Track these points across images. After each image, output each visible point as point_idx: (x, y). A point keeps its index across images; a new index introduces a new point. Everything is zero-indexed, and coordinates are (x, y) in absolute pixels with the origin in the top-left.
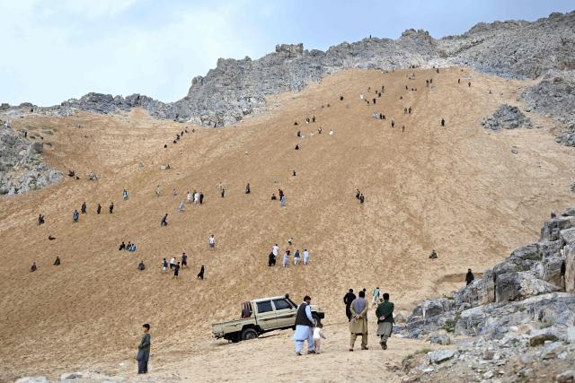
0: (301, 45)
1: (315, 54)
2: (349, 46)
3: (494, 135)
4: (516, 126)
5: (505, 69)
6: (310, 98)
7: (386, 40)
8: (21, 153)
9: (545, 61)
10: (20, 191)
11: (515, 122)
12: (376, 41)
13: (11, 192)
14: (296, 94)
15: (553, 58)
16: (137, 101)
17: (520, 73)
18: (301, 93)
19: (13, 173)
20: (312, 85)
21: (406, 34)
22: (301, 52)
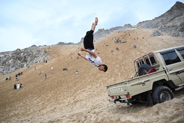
0: (104, 29)
1: (107, 30)
2: (114, 28)
3: (155, 37)
4: (159, 35)
5: (150, 27)
6: (108, 37)
7: (121, 27)
8: (41, 53)
9: (159, 24)
10: (40, 62)
11: (159, 34)
12: (119, 27)
13: (39, 62)
14: (104, 37)
15: (161, 23)
16: (70, 44)
17: (154, 27)
18: (106, 37)
19: (39, 58)
20: (107, 36)
21: (125, 25)
22: (104, 30)
